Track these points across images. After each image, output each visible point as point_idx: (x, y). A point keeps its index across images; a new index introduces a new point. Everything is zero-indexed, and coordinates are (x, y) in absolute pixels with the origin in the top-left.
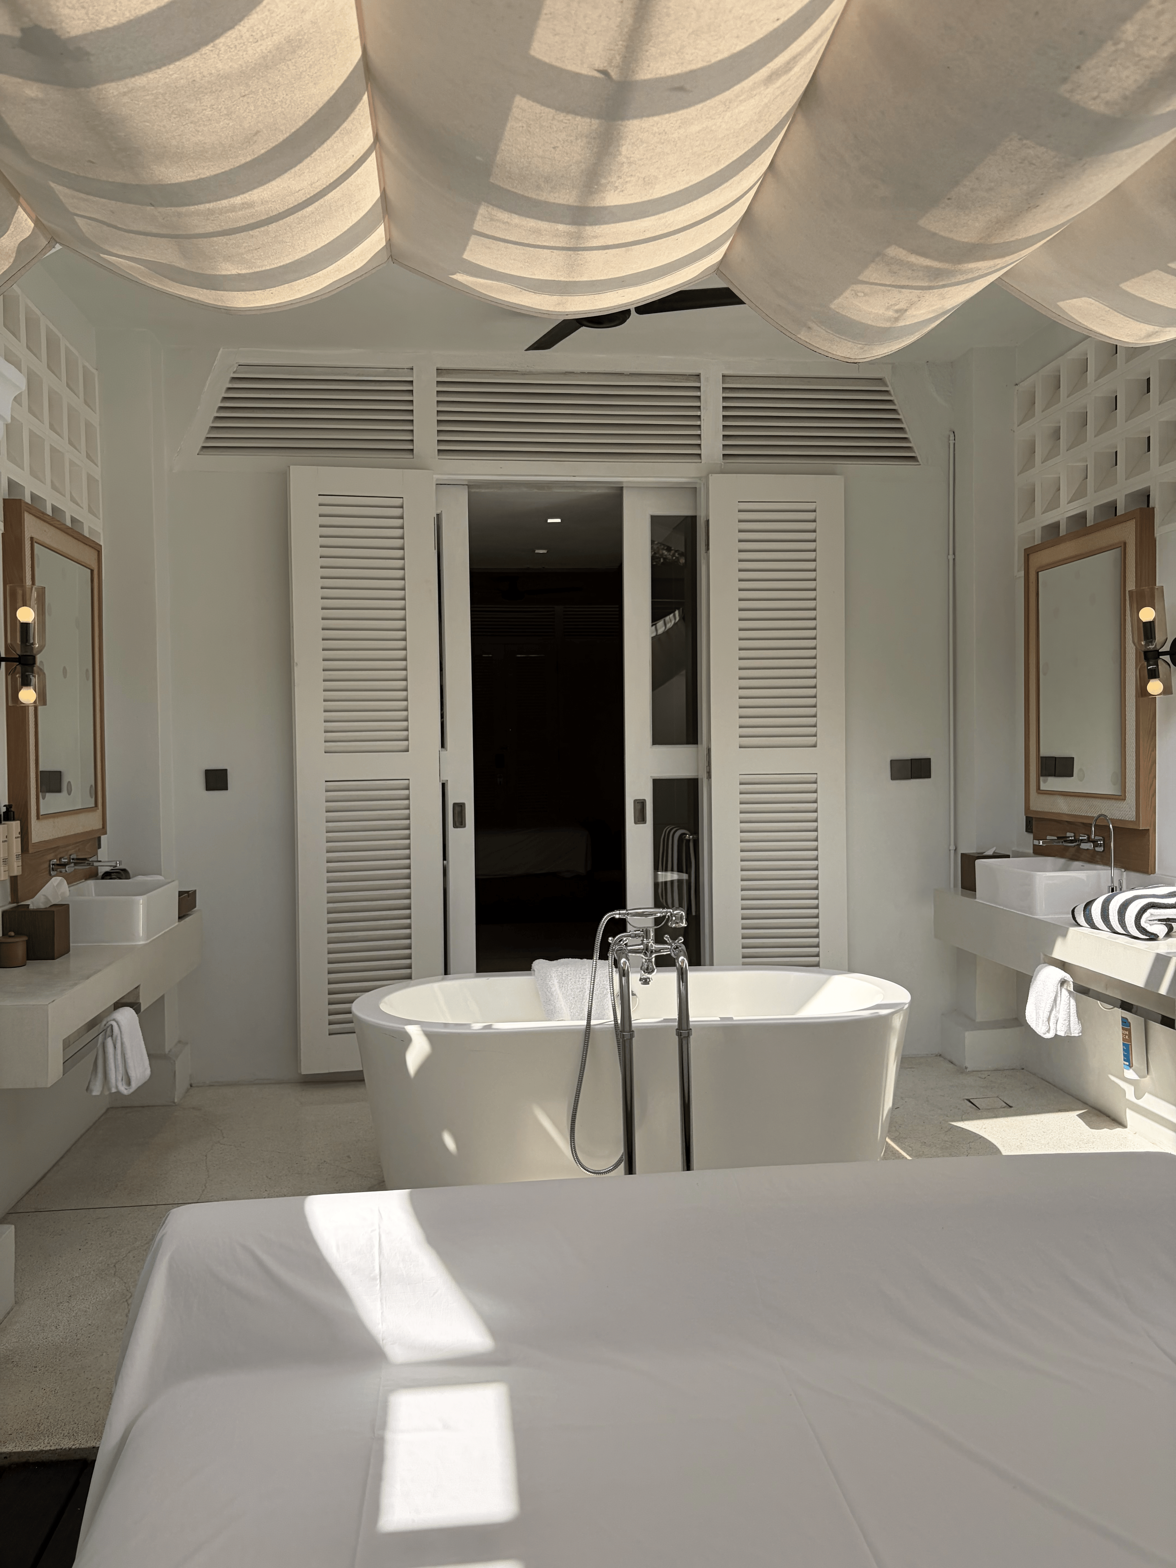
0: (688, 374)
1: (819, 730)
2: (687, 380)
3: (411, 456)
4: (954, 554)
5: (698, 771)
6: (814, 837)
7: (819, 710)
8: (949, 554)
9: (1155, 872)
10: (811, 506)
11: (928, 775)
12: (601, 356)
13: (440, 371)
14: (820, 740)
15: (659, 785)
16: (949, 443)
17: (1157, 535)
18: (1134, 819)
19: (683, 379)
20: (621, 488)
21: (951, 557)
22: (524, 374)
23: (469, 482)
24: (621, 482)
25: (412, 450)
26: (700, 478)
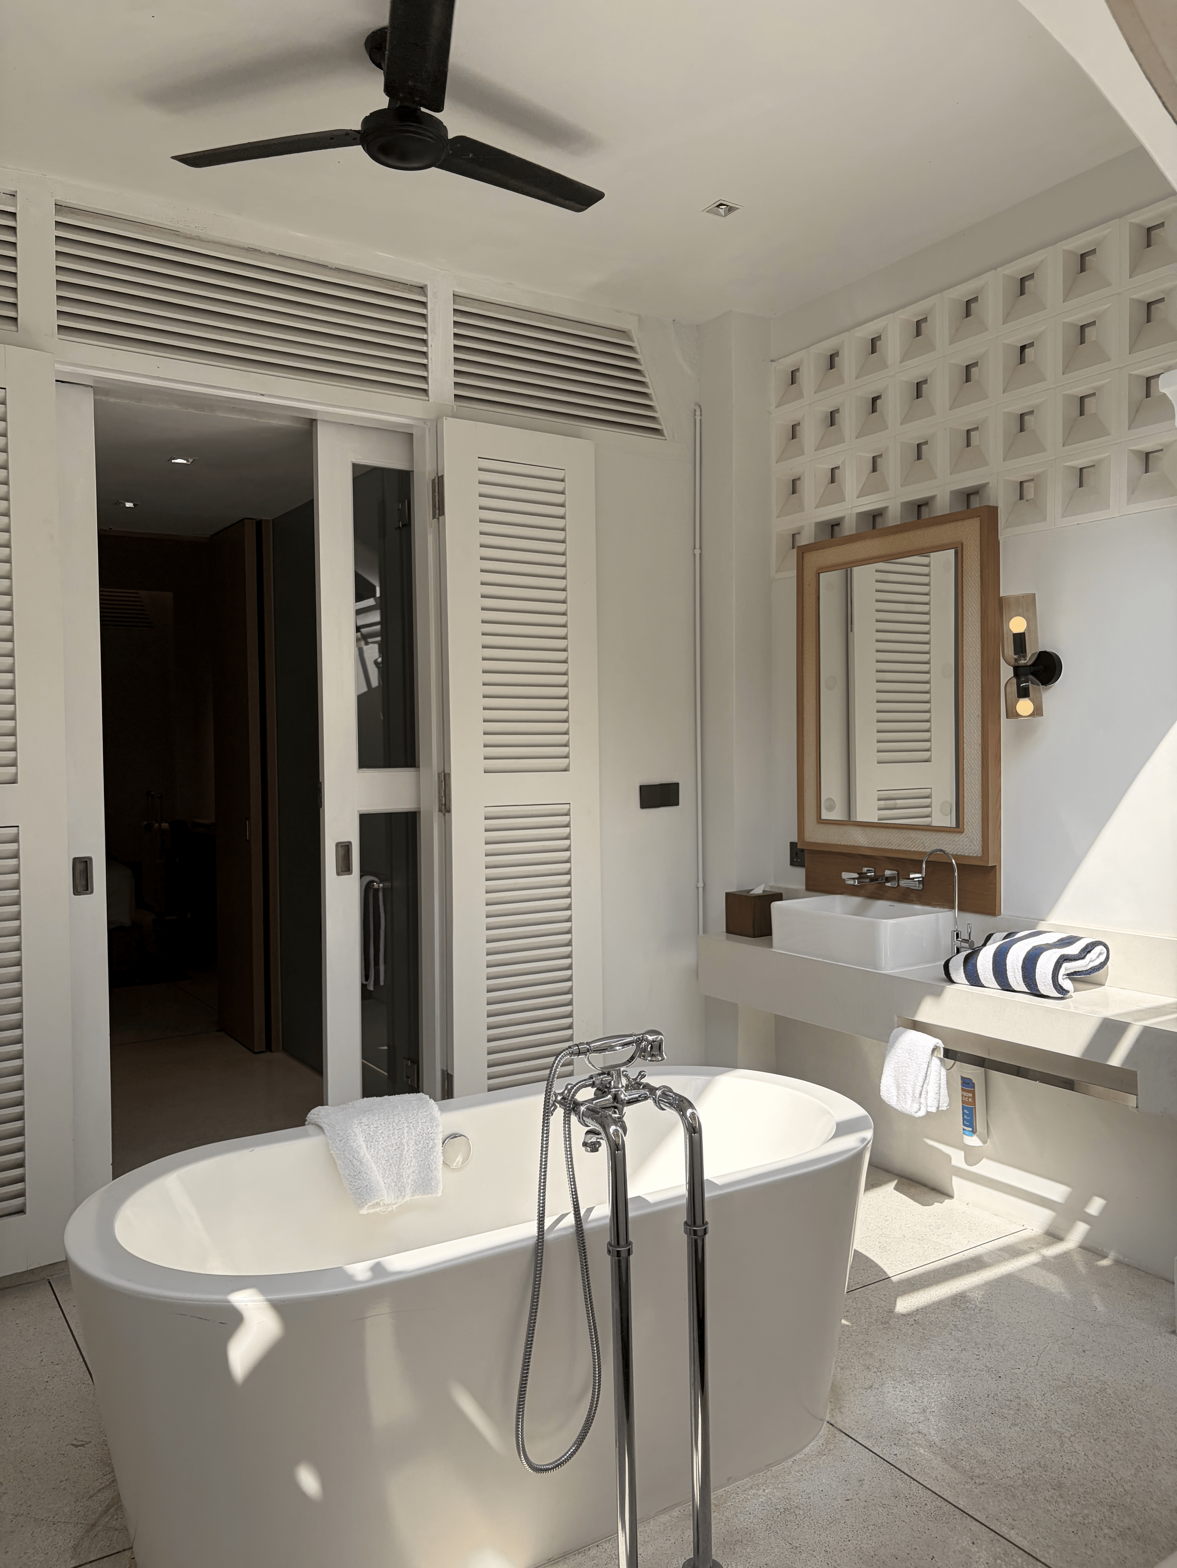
0: (409, 283)
1: (572, 750)
2: (411, 291)
3: (14, 328)
4: (700, 548)
5: (419, 800)
6: (566, 882)
7: (572, 726)
8: (695, 548)
9: (1000, 914)
10: (559, 474)
11: (676, 803)
12: (299, 234)
13: (59, 207)
14: (573, 761)
15: (366, 820)
16: (695, 419)
17: (1001, 538)
18: (979, 854)
19: (405, 289)
20: (313, 422)
21: (697, 552)
22: (189, 238)
23: (95, 381)
24: (315, 412)
25: (15, 319)
26: (424, 421)
